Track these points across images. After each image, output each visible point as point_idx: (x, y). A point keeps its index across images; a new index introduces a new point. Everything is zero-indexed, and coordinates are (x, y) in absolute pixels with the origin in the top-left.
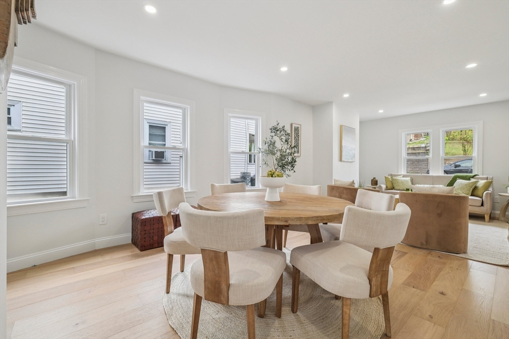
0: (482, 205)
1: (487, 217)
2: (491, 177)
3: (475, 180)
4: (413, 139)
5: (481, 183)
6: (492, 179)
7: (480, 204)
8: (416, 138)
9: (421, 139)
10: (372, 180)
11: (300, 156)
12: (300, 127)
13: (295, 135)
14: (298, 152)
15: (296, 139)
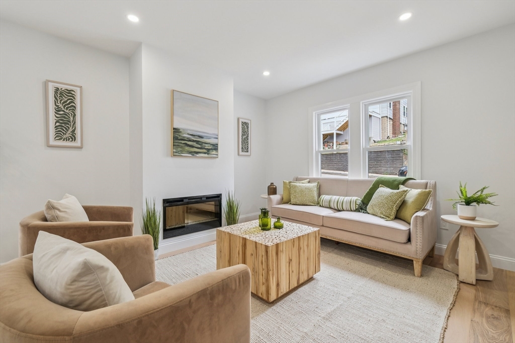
0: (409, 240)
1: (417, 266)
2: (432, 182)
3: (406, 189)
4: (391, 137)
5: (413, 194)
6: (435, 186)
7: (404, 239)
8: (394, 136)
9: (400, 136)
10: (269, 187)
11: (80, 148)
12: (78, 90)
13: (60, 105)
14: (73, 138)
15: (62, 113)
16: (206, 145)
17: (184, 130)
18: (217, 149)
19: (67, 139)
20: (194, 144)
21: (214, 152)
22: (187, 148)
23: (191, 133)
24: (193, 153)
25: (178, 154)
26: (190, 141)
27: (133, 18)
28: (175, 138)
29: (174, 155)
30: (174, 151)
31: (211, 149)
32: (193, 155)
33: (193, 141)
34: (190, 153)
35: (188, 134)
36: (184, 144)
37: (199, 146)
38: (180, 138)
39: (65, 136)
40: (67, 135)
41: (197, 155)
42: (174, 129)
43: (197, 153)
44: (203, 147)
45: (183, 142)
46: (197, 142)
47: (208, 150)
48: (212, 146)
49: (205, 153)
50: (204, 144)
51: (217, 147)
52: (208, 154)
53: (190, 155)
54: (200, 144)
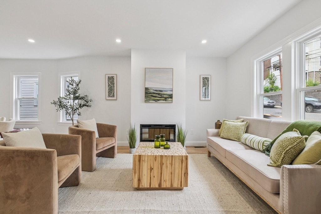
11: (116, 100)
12: (115, 76)
13: (110, 83)
14: (114, 96)
15: (110, 86)
16: (165, 95)
17: (151, 88)
18: (172, 97)
19: (111, 97)
20: (157, 95)
21: (170, 99)
22: (153, 98)
23: (155, 90)
24: (156, 100)
25: (147, 101)
26: (154, 94)
27: (118, 41)
28: (146, 93)
29: (145, 102)
30: (145, 99)
31: (168, 97)
32: (156, 101)
33: (156, 94)
34: (154, 100)
35: (153, 90)
36: (151, 95)
37: (160, 96)
38: (148, 92)
39: (111, 96)
40: (112, 95)
41: (159, 101)
42: (145, 88)
43: (159, 100)
44: (162, 97)
45: (150, 95)
46: (159, 94)
47: (166, 98)
48: (168, 96)
49: (164, 100)
50: (163, 95)
51: (172, 96)
52: (166, 100)
53: (154, 102)
54: (160, 95)
